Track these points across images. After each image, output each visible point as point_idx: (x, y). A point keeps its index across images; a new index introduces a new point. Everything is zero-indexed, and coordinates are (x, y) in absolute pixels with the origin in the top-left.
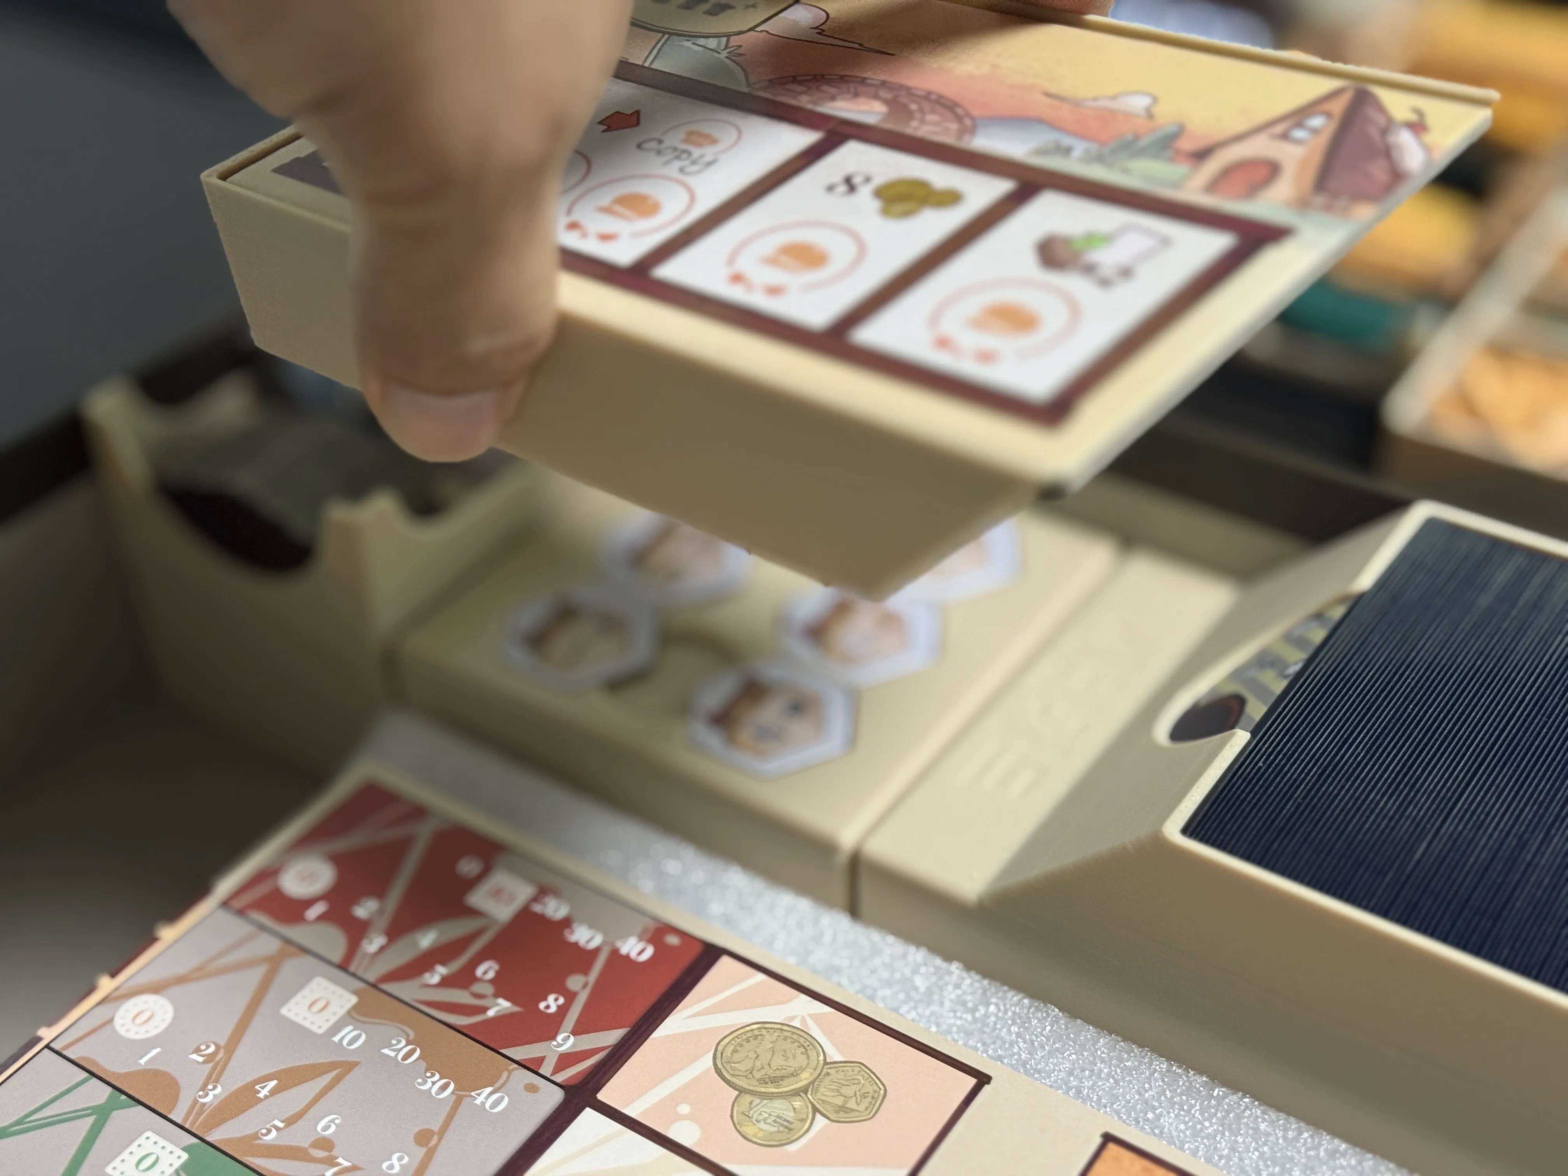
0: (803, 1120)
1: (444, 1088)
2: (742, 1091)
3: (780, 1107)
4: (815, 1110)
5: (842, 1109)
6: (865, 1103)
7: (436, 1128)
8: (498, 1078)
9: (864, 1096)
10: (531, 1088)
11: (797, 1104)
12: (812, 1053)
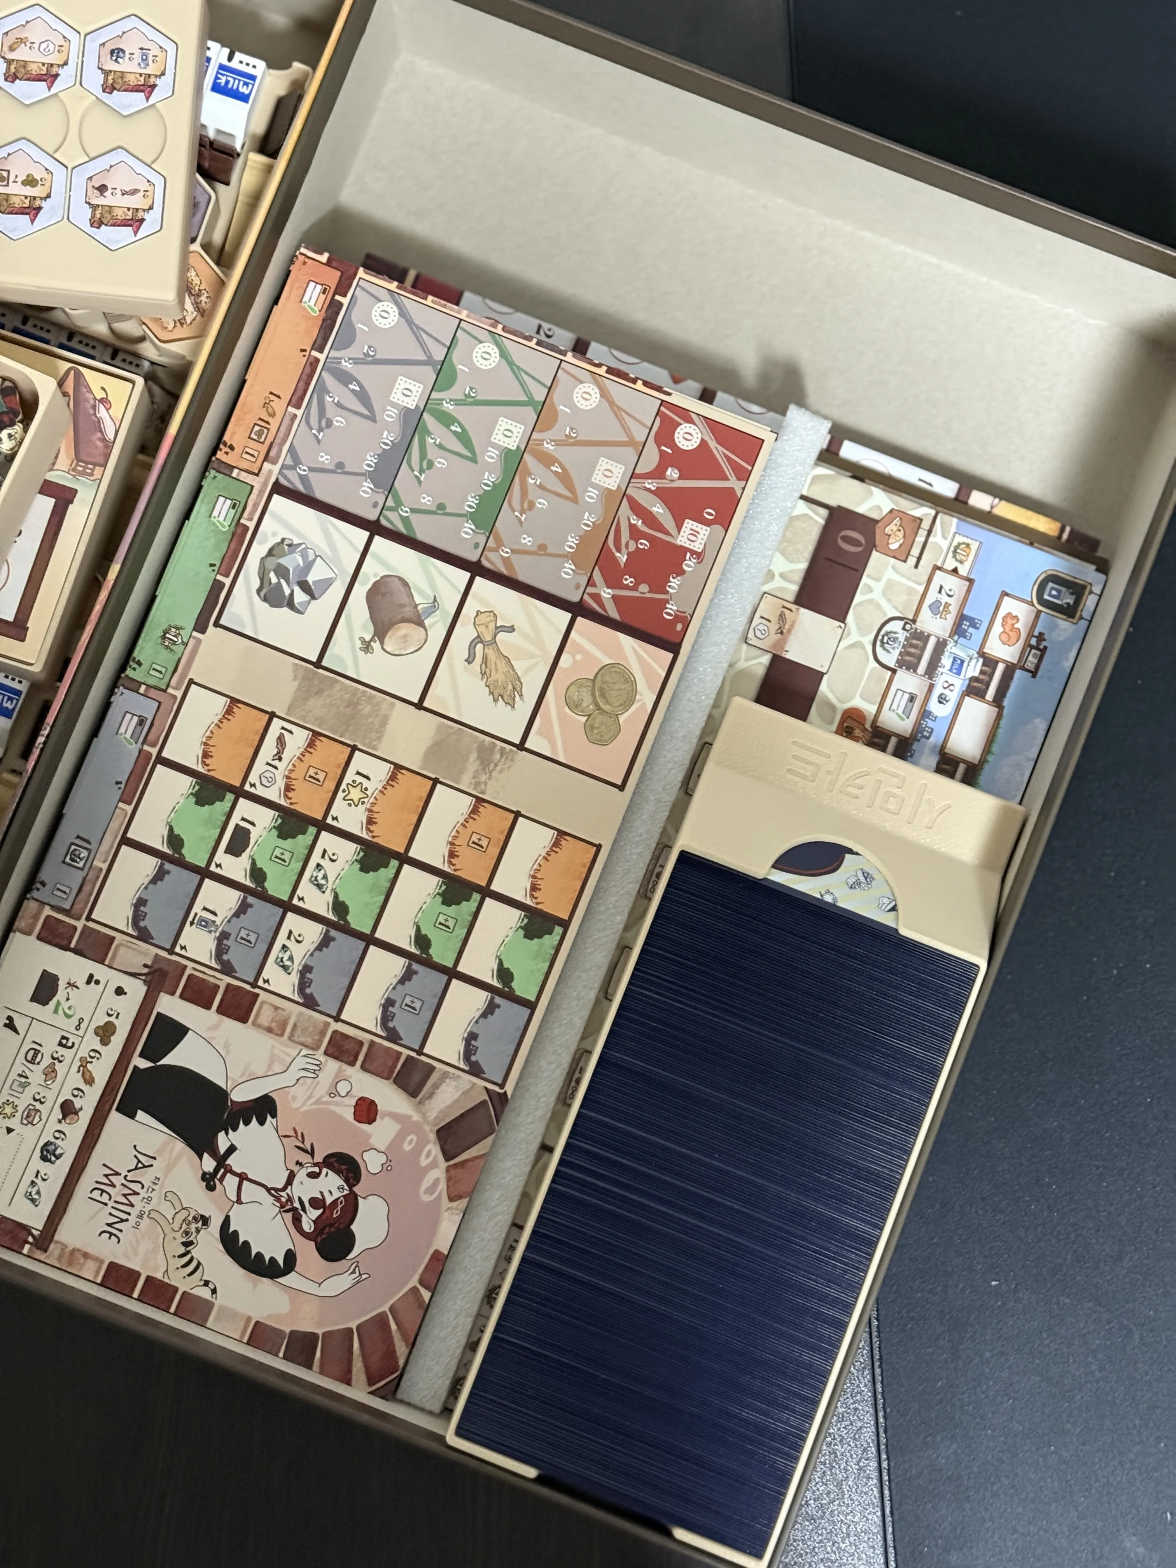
0: (582, 711)
1: (571, 547)
2: (594, 681)
3: (587, 700)
4: (589, 716)
5: (592, 728)
6: (597, 737)
7: (549, 551)
8: (581, 570)
9: (601, 736)
10: (578, 586)
11: (591, 707)
12: (621, 708)
